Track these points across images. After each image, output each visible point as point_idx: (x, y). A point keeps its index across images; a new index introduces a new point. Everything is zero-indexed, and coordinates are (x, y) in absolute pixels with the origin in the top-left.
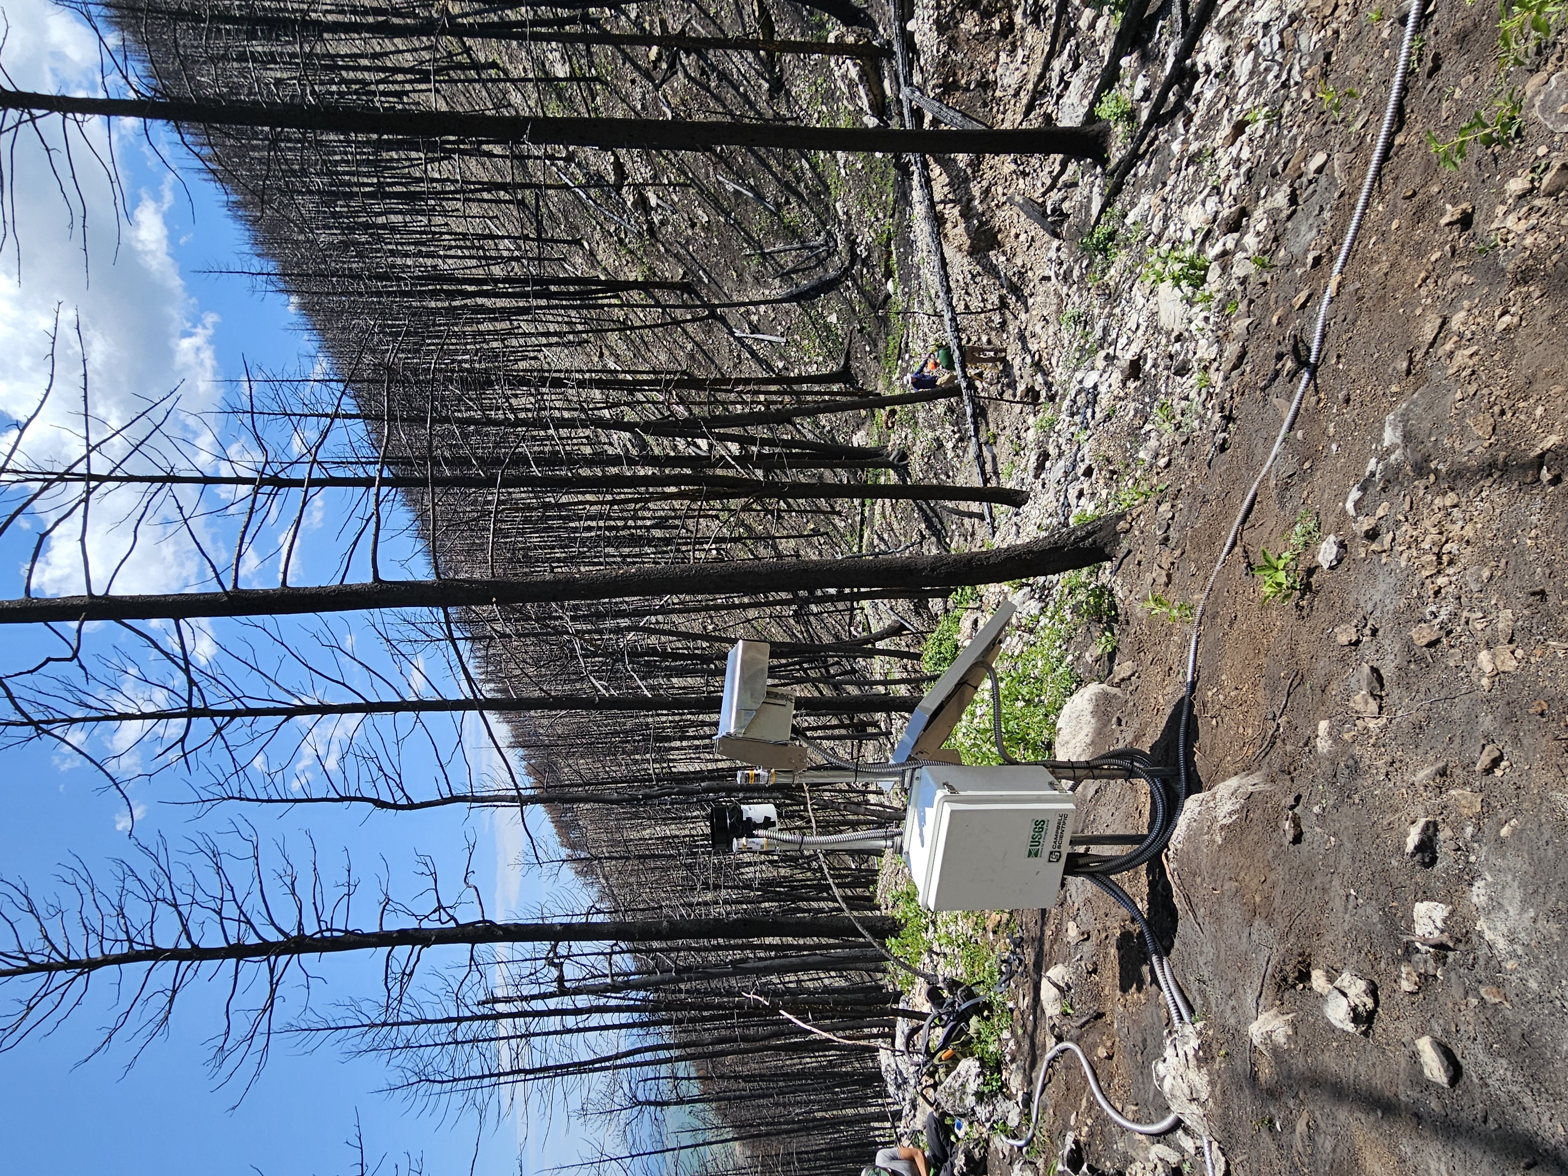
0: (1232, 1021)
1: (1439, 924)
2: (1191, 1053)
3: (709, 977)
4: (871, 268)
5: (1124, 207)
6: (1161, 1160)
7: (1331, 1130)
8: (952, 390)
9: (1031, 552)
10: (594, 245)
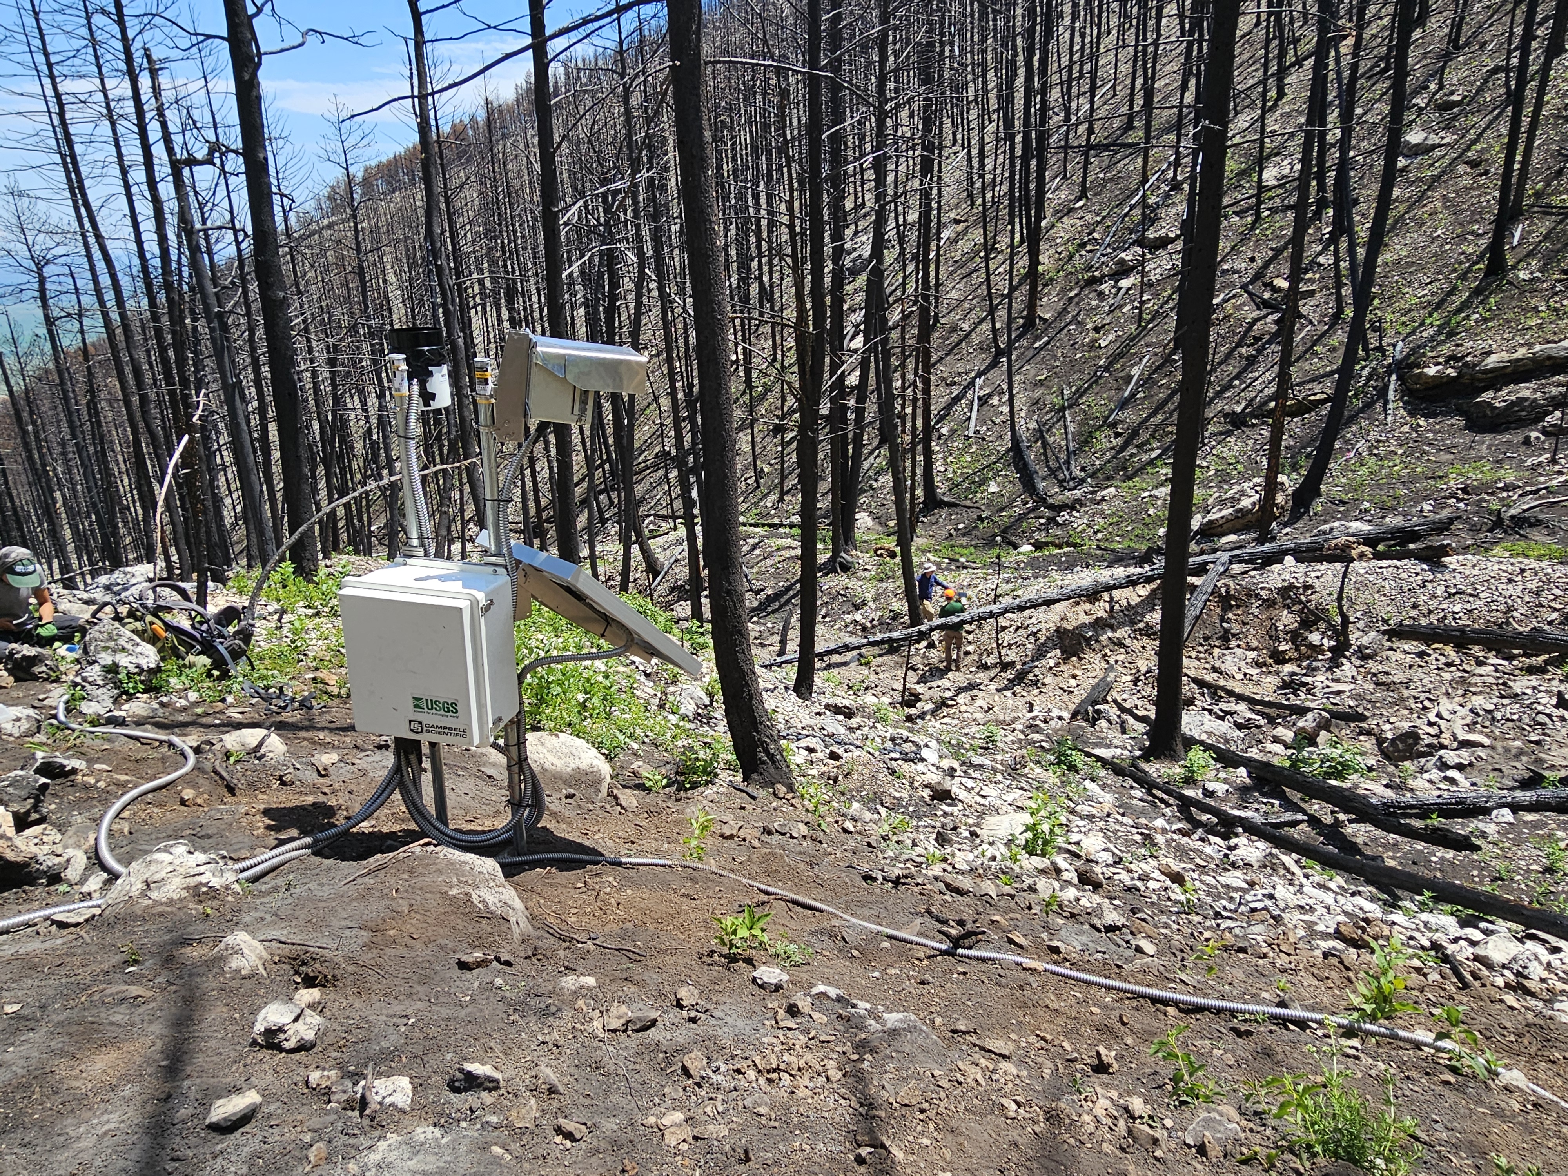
0: (247, 919)
1: (388, 1100)
2: (203, 879)
3: (218, 354)
4: (1046, 527)
5: (1100, 778)
6: (68, 861)
7: (137, 1020)
8: (916, 616)
9: (751, 697)
10: (1080, 213)
